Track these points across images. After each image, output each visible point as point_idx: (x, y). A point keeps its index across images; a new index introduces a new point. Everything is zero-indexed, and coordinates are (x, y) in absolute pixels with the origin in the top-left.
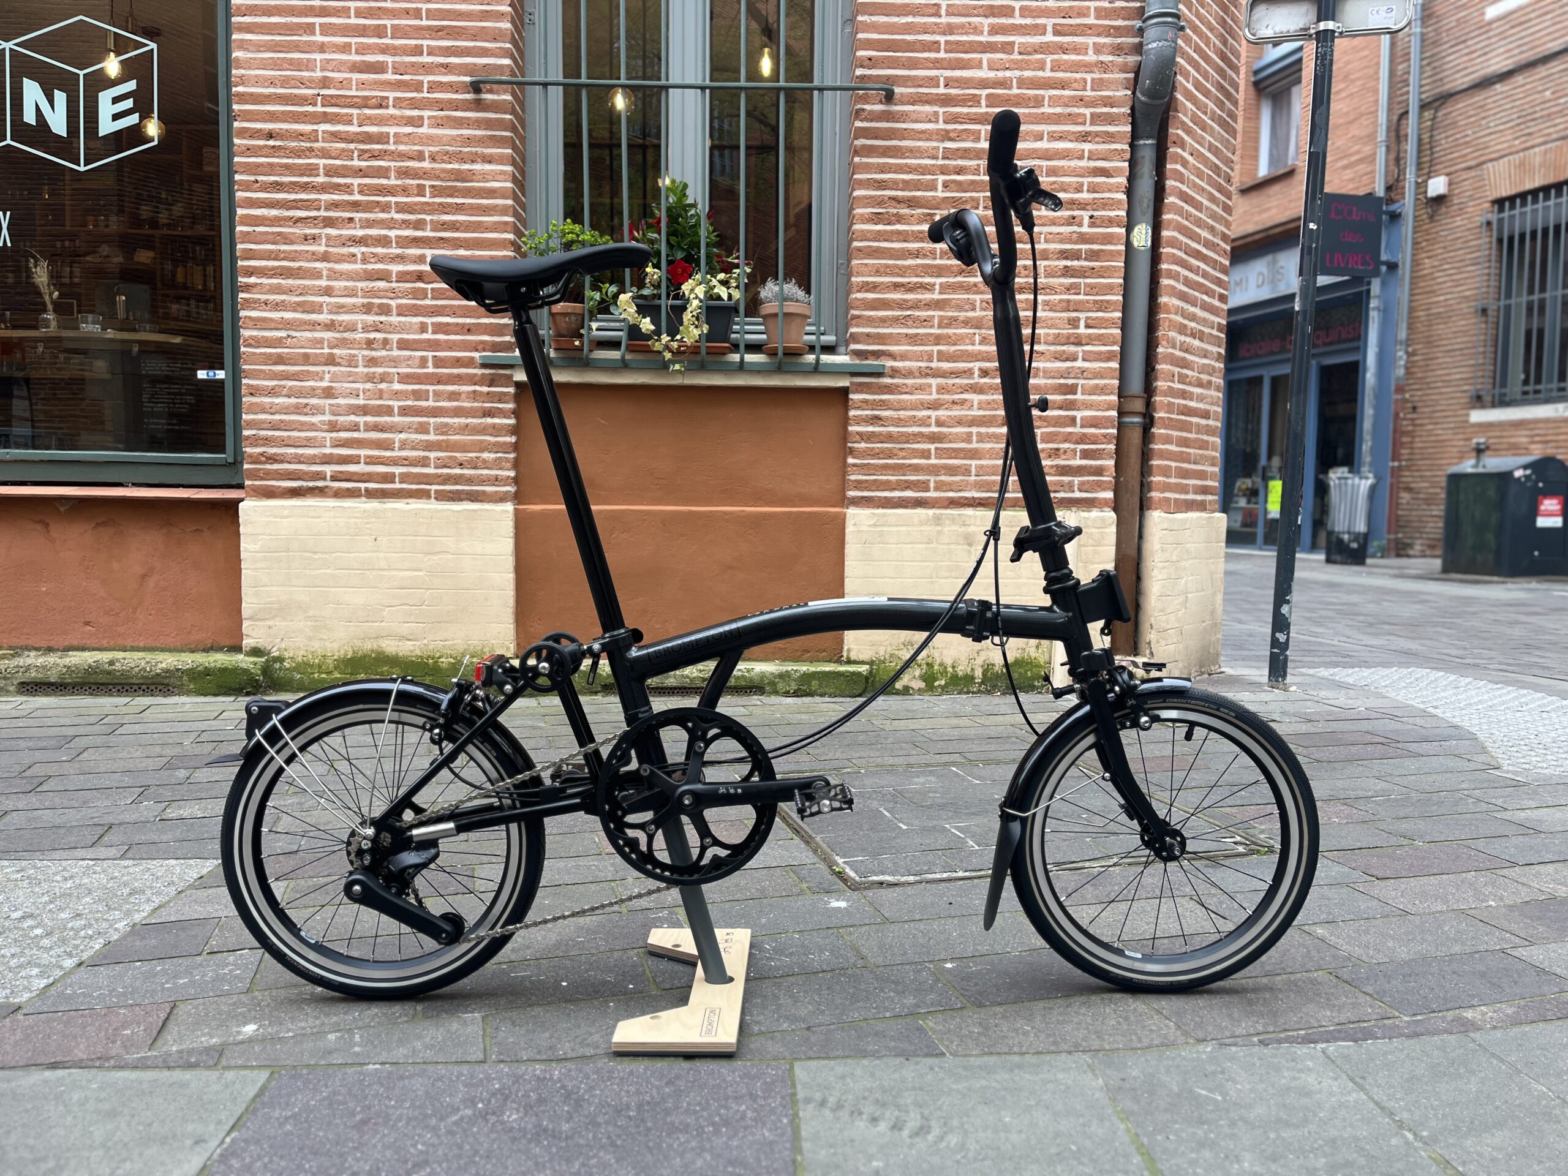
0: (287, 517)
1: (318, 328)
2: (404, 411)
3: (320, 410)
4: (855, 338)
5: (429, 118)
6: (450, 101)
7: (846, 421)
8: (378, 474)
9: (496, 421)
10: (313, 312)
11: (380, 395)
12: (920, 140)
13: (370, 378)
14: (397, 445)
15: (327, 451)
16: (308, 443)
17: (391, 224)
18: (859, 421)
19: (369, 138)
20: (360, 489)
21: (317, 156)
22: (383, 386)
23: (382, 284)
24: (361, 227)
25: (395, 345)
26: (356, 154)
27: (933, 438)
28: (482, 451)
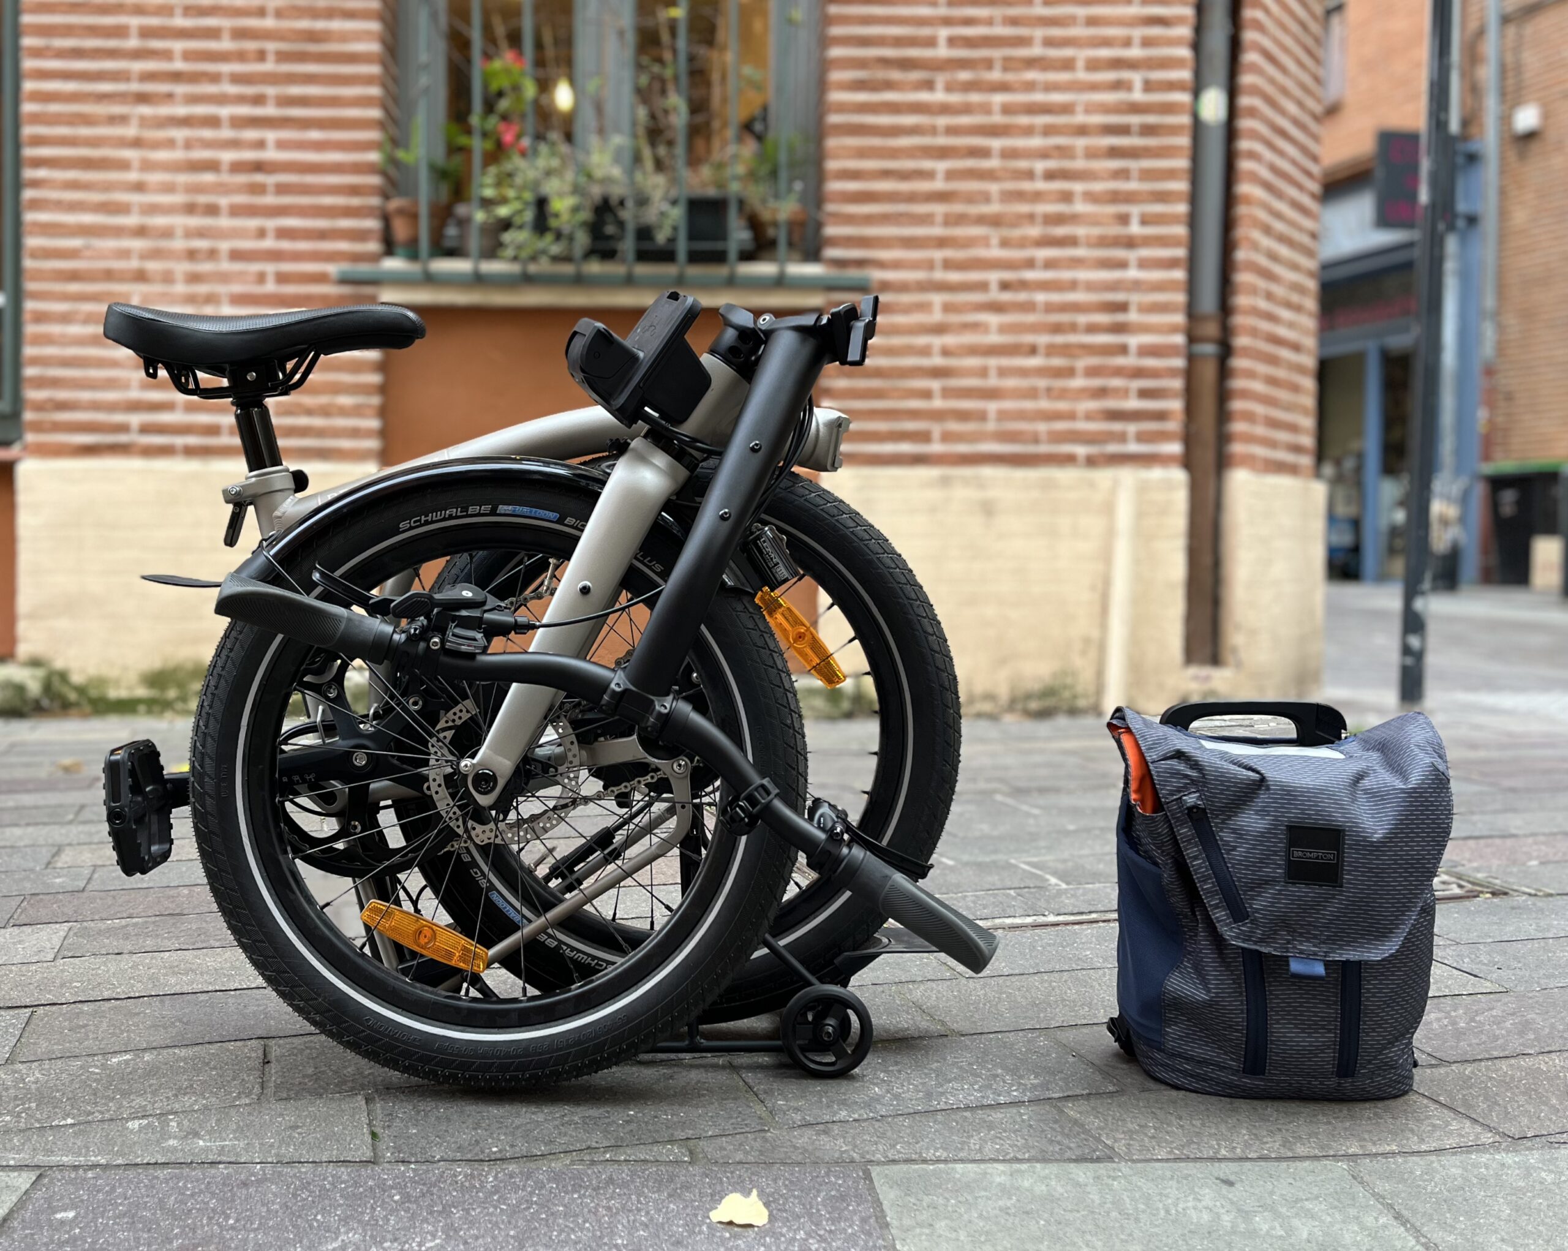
0: (78, 483)
1: (125, 234)
4: (834, 242)
8: (201, 425)
10: (118, 213)
15: (134, 394)
16: (108, 384)
17: (221, 100)
20: (175, 445)
21: (129, 14)
23: (208, 178)
24: (185, 104)
25: (225, 256)
26: (179, 11)
27: (937, 373)
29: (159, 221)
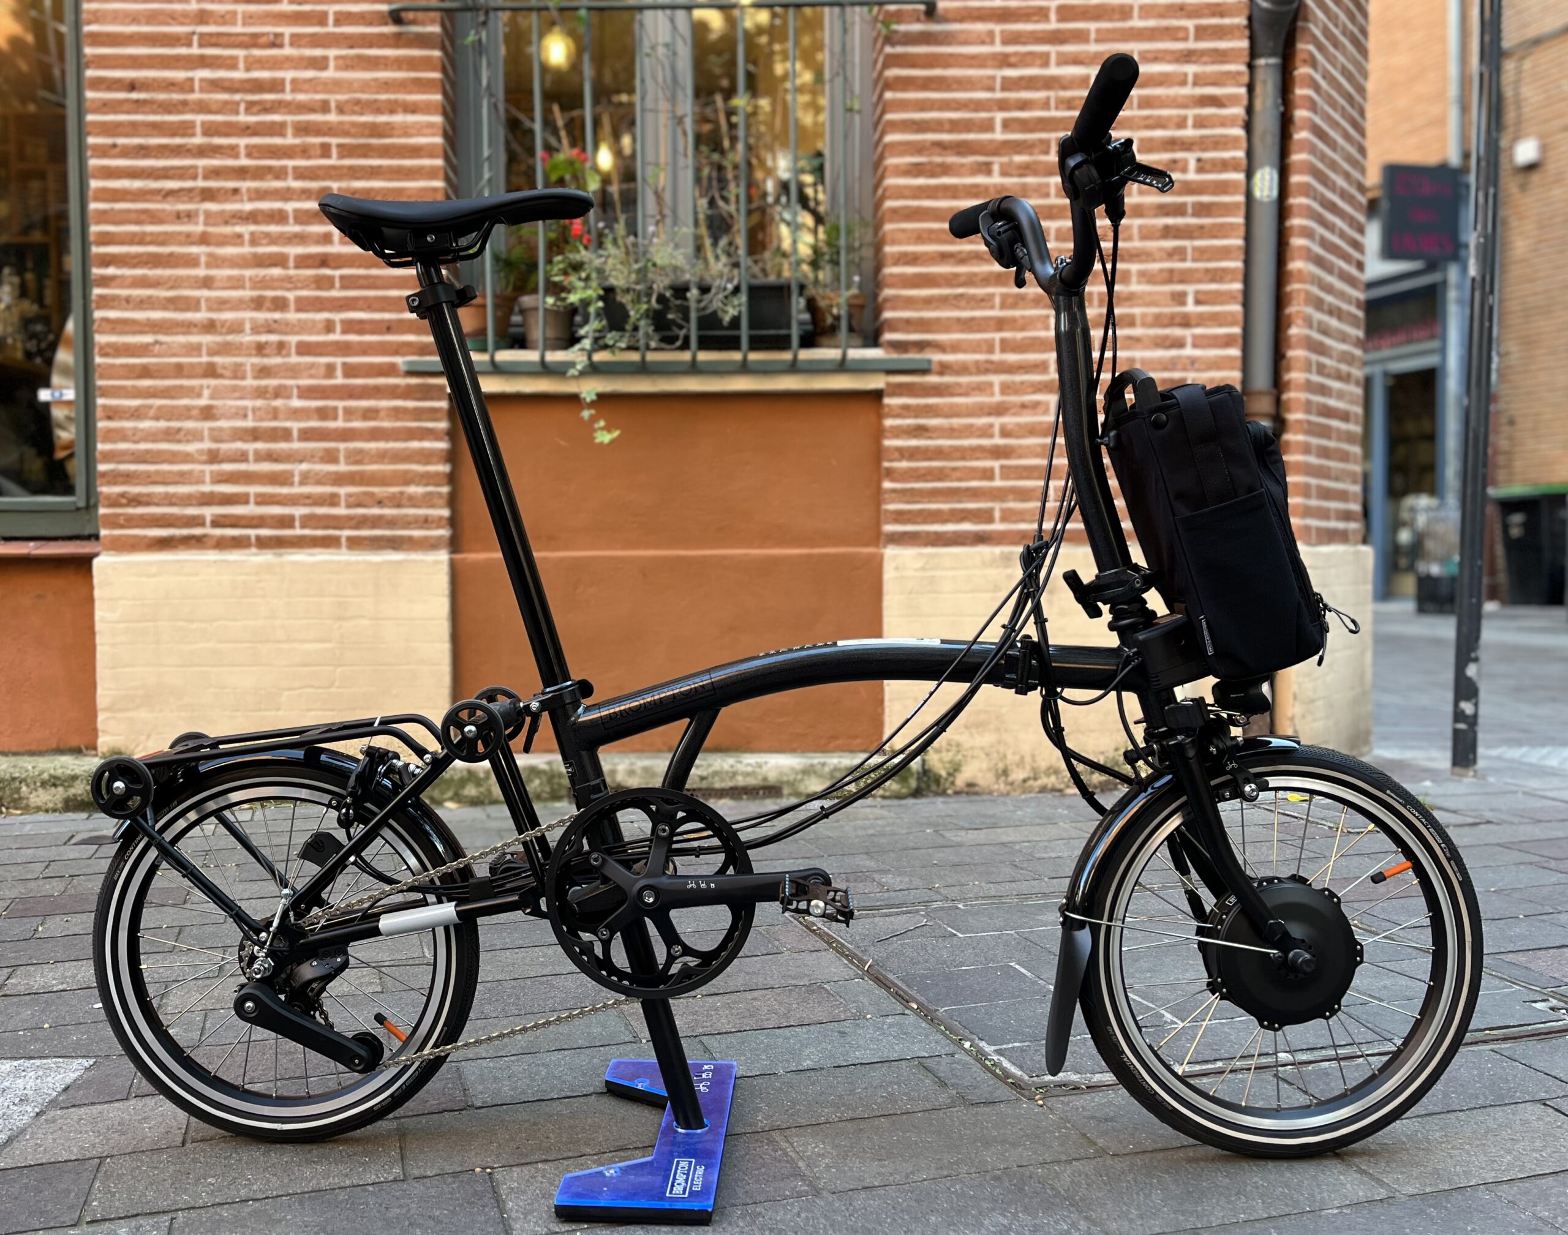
0: (154, 576)
1: (194, 330)
2: (307, 435)
3: (196, 436)
4: (893, 325)
5: (337, 58)
6: (363, 36)
7: (880, 433)
8: (273, 517)
9: (427, 444)
10: (187, 309)
11: (275, 414)
12: (971, 66)
13: (261, 393)
14: (297, 479)
15: (207, 488)
16: (182, 478)
17: (286, 195)
18: (899, 432)
19: (258, 86)
20: (248, 538)
21: (193, 111)
22: (278, 403)
23: (276, 272)
24: (250, 200)
25: (293, 350)
26: (242, 107)
27: (998, 453)
28: (407, 483)
29: (228, 316)
